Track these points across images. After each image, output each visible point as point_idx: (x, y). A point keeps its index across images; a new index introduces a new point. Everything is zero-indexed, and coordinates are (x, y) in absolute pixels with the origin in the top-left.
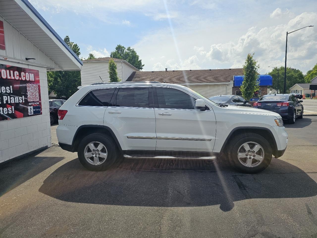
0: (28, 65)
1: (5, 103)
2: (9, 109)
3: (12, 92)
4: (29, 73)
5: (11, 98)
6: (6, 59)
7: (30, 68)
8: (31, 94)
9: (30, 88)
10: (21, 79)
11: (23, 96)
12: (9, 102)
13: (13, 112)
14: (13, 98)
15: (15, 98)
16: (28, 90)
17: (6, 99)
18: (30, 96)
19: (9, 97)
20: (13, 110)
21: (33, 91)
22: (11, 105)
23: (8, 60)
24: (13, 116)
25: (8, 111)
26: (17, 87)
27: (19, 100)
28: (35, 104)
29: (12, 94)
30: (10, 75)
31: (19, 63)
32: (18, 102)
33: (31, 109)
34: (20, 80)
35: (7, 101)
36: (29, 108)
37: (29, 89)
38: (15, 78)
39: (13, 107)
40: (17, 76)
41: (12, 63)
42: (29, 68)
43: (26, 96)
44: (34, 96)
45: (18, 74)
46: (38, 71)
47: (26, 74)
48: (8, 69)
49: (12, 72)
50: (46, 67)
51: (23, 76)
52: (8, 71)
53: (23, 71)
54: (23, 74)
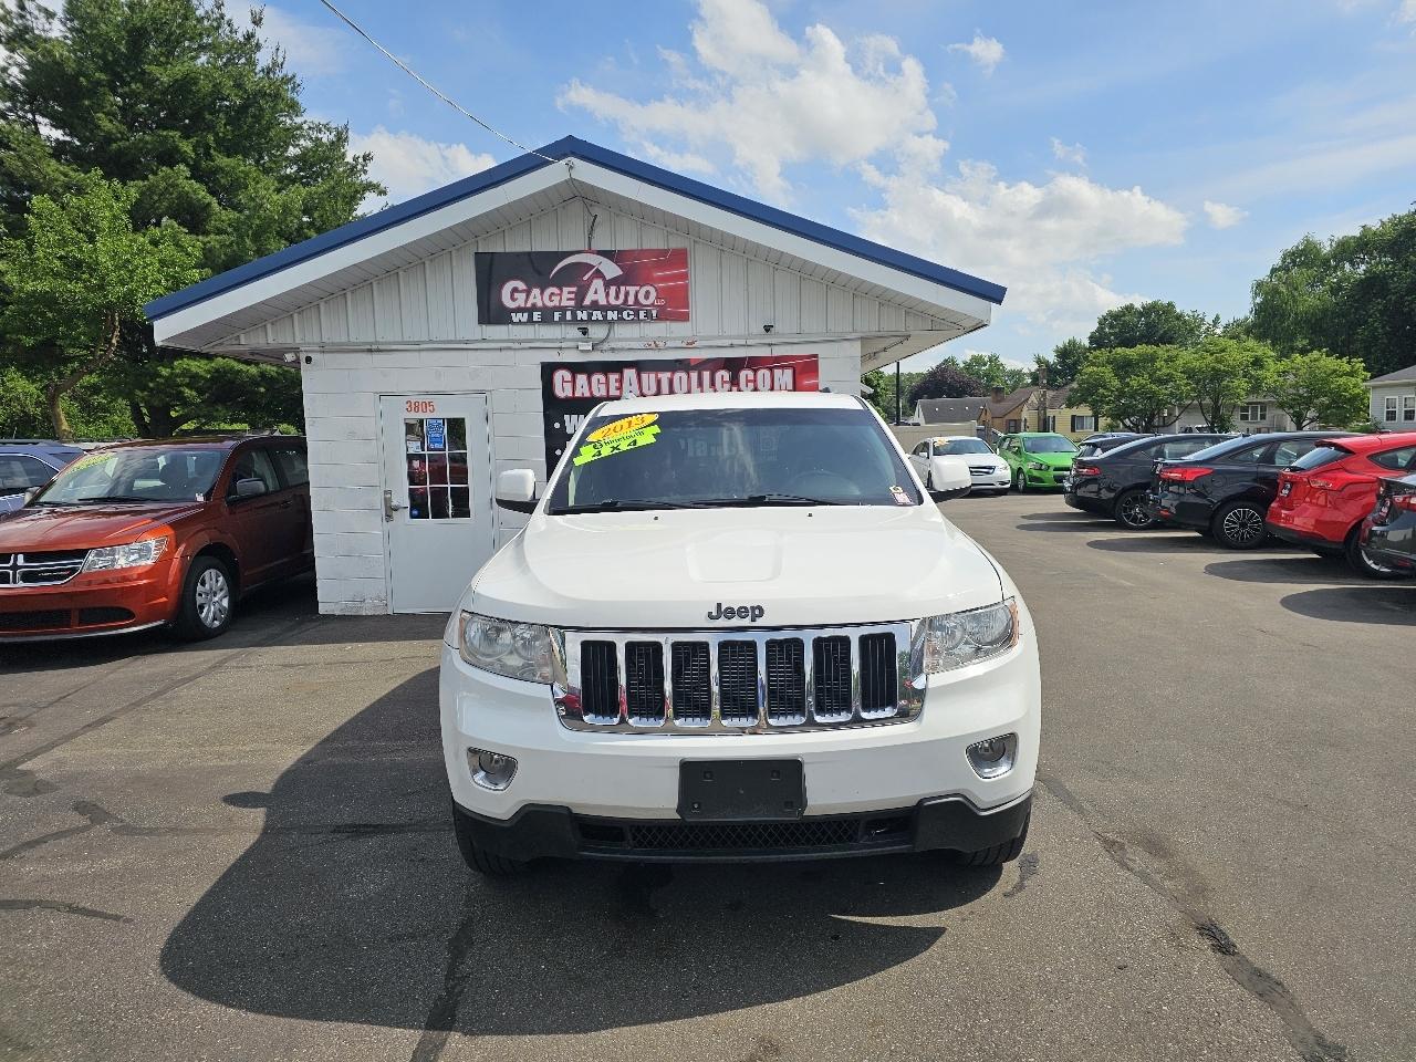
0: (770, 345)
4: (771, 369)
6: (692, 343)
7: (778, 352)
10: (739, 389)
23: (697, 345)
30: (700, 384)
31: (732, 346)
38: (715, 390)
40: (724, 382)
41: (710, 351)
42: (775, 354)
45: (727, 378)
46: (816, 356)
47: (760, 373)
48: (694, 368)
49: (706, 375)
50: (859, 335)
51: (748, 381)
52: (694, 375)
53: (749, 367)
54: (745, 374)
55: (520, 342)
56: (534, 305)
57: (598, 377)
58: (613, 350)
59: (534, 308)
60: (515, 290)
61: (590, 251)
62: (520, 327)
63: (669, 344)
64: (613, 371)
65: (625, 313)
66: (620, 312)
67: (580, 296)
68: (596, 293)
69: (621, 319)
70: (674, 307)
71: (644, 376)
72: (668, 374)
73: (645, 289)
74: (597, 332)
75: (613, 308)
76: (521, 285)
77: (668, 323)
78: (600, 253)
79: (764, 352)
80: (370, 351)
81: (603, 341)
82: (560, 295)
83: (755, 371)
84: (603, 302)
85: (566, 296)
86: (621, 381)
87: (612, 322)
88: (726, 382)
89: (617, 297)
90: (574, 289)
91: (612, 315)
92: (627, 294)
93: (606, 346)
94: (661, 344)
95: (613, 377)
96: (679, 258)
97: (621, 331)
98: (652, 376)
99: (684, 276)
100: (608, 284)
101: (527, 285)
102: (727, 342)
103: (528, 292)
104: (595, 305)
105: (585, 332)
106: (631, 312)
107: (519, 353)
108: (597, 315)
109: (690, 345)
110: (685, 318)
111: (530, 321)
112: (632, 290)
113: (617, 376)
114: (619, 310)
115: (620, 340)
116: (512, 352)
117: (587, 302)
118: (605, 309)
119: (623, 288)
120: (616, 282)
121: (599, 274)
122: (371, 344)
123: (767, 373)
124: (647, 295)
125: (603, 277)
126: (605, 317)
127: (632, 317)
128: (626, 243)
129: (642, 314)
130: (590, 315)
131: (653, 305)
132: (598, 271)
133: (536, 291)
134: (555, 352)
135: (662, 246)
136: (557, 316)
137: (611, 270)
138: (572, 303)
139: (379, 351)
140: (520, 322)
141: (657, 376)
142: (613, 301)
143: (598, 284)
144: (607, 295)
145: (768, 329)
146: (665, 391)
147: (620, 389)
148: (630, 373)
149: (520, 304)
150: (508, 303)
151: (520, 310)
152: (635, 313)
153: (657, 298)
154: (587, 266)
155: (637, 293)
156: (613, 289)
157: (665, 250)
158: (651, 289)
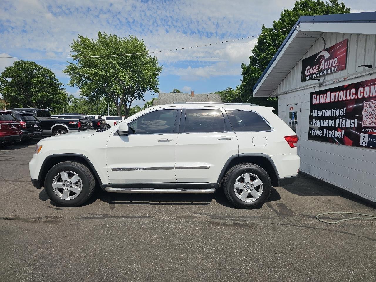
0: (371, 74)
1: (337, 126)
2: (340, 132)
3: (344, 115)
4: (370, 86)
5: (343, 121)
8: (369, 116)
9: (368, 108)
10: (358, 97)
11: (356, 119)
12: (340, 126)
13: (343, 137)
15: (347, 122)
16: (364, 110)
17: (338, 123)
18: (366, 119)
19: (341, 120)
20: (343, 135)
21: (372, 112)
22: (342, 128)
23: (347, 79)
24: (341, 141)
25: (338, 135)
26: (350, 108)
27: (350, 124)
28: (372, 130)
29: (344, 117)
30: (346, 96)
32: (349, 126)
33: (364, 137)
34: (356, 99)
35: (339, 124)
36: (362, 135)
37: (366, 109)
38: (350, 98)
39: (343, 131)
40: (353, 94)
41: (351, 81)
42: (373, 78)
43: (360, 119)
45: (354, 92)
47: (366, 88)
48: (345, 89)
49: (348, 92)
51: (361, 93)
52: (345, 92)
53: (362, 86)
54: (361, 89)
55: (308, 86)
56: (310, 73)
57: (321, 96)
58: (325, 85)
60: (308, 69)
61: (324, 50)
62: (308, 81)
63: (340, 80)
64: (324, 93)
68: (322, 65)
69: (327, 74)
71: (332, 94)
72: (338, 93)
73: (334, 60)
74: (322, 79)
75: (325, 70)
76: (309, 67)
77: (340, 71)
78: (326, 50)
80: (286, 93)
81: (324, 82)
83: (364, 88)
84: (323, 68)
85: (316, 68)
86: (326, 97)
89: (327, 65)
90: (318, 65)
91: (325, 72)
92: (330, 63)
93: (324, 84)
94: (337, 81)
95: (325, 95)
96: (345, 43)
97: (328, 78)
98: (334, 93)
99: (346, 50)
102: (355, 76)
105: (319, 80)
106: (330, 70)
107: (307, 90)
109: (345, 80)
110: (345, 68)
112: (331, 61)
114: (327, 70)
115: (327, 81)
117: (320, 70)
120: (329, 59)
121: (324, 58)
123: (368, 88)
124: (335, 62)
126: (323, 73)
128: (333, 43)
129: (332, 70)
130: (320, 74)
131: (336, 66)
133: (311, 68)
134: (313, 89)
136: (314, 76)
137: (327, 55)
138: (317, 70)
140: (308, 80)
142: (326, 67)
143: (323, 61)
144: (325, 65)
145: (371, 66)
146: (336, 100)
147: (326, 100)
148: (329, 93)
149: (308, 74)
150: (307, 74)
151: (308, 76)
152: (330, 71)
153: (338, 62)
154: (322, 56)
155: (332, 62)
156: (326, 62)
157: (341, 42)
158: (336, 59)
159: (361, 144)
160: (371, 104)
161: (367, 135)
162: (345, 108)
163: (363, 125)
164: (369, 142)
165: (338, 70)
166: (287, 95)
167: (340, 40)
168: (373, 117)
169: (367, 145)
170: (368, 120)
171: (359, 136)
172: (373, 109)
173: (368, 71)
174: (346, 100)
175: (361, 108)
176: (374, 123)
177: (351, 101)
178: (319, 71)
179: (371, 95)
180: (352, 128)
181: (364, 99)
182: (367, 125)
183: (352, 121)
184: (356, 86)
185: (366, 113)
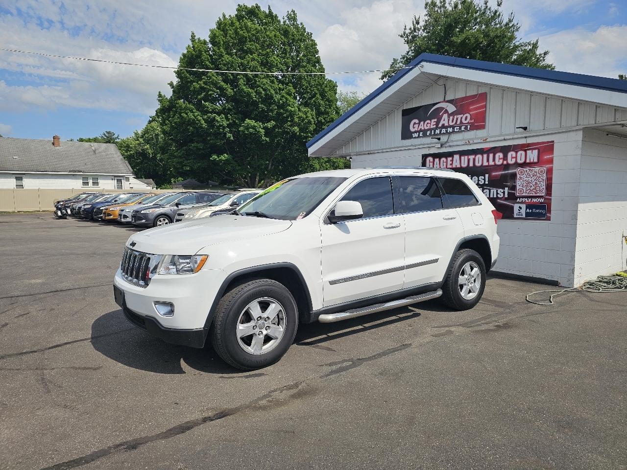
0: (526, 137)
3: (487, 183)
4: (525, 151)
5: (485, 191)
6: (486, 140)
7: (530, 141)
8: (525, 184)
9: (524, 175)
10: (507, 162)
11: (506, 189)
14: (488, 191)
15: (492, 191)
16: (518, 177)
18: (521, 187)
21: (530, 179)
23: (488, 140)
26: (496, 176)
27: (497, 194)
28: (531, 200)
29: (487, 185)
30: (488, 161)
31: (504, 140)
32: (495, 196)
33: (520, 208)
34: (505, 165)
36: (516, 207)
37: (522, 176)
38: (495, 163)
40: (500, 159)
41: (495, 143)
42: (528, 142)
43: (514, 188)
44: (533, 187)
45: (501, 157)
46: (553, 142)
47: (519, 153)
48: (485, 153)
49: (491, 156)
50: (581, 127)
51: (512, 158)
52: (485, 156)
53: (513, 151)
54: (511, 154)
55: (415, 146)
56: (421, 129)
57: (443, 159)
58: (450, 146)
59: (421, 130)
60: (415, 123)
61: (445, 101)
62: (416, 139)
63: (475, 141)
64: (450, 156)
65: (455, 128)
66: (453, 128)
67: (437, 123)
68: (444, 120)
69: (453, 132)
70: (479, 123)
71: (462, 158)
72: (473, 157)
73: (465, 115)
74: (444, 139)
75: (450, 127)
76: (417, 121)
77: (475, 131)
78: (448, 102)
79: (523, 142)
80: (369, 154)
81: (445, 143)
82: (430, 123)
83: (516, 152)
84: (446, 124)
85: (432, 124)
86: (452, 161)
87: (450, 133)
88: (501, 159)
89: (453, 121)
90: (436, 120)
91: (450, 130)
92: (457, 119)
93: (448, 144)
94: (471, 142)
95: (450, 159)
96: (483, 97)
97: (454, 137)
98: (466, 157)
99: (485, 106)
100: (449, 115)
101: (419, 120)
102: (503, 138)
103: (419, 123)
104: (443, 126)
105: (439, 139)
106: (458, 128)
107: (415, 151)
108: (444, 131)
109: (485, 141)
110: (483, 127)
111: (419, 137)
112: (459, 116)
113: (451, 158)
114: (453, 127)
115: (452, 141)
116: (412, 150)
117: (440, 125)
118: (446, 127)
119: (455, 117)
120: (453, 114)
121: (446, 111)
122: (369, 151)
123: (523, 153)
124: (466, 119)
125: (448, 113)
126: (447, 131)
127: (458, 130)
128: (460, 94)
129: (463, 128)
130: (441, 131)
131: (468, 123)
132: (446, 109)
133: (422, 123)
134: (427, 149)
135: (475, 93)
136: (428, 133)
137: (451, 108)
138: (435, 126)
139: (371, 153)
140: (415, 138)
141: (468, 157)
142: (451, 124)
143: (445, 116)
144: (449, 120)
145: (525, 129)
146: (471, 165)
147: (452, 164)
148: (456, 157)
149: (416, 129)
150: (412, 129)
151: (416, 132)
152: (460, 128)
153: (471, 119)
154: (442, 108)
155: (461, 118)
156: (451, 118)
157: (476, 95)
158: (468, 115)
159: (515, 216)
160: (528, 171)
161: (524, 206)
162: (487, 176)
163: (518, 195)
164: (527, 213)
165: (471, 129)
166: (371, 155)
167: (472, 92)
168: (531, 185)
169: (524, 216)
170: (524, 189)
171: (512, 208)
172: (532, 176)
173: (521, 133)
174: (489, 166)
175: (514, 176)
176: (533, 192)
177: (496, 167)
178: (437, 128)
179: (528, 161)
180: (501, 199)
181: (517, 165)
182: (524, 194)
183: (500, 191)
184: (505, 150)
185: (521, 180)
